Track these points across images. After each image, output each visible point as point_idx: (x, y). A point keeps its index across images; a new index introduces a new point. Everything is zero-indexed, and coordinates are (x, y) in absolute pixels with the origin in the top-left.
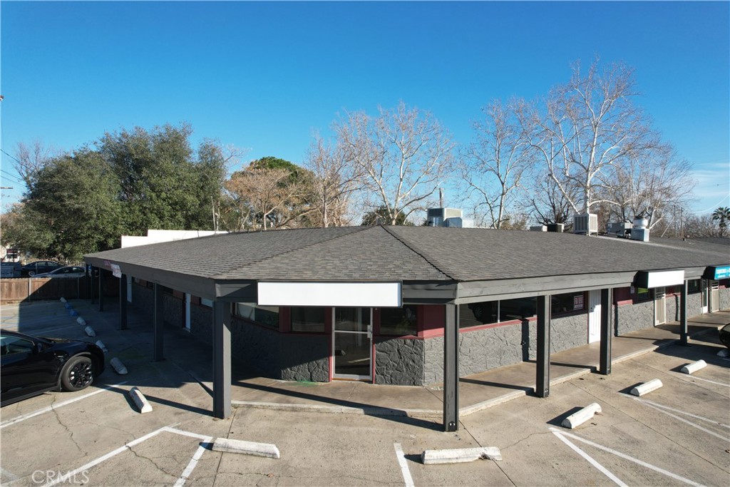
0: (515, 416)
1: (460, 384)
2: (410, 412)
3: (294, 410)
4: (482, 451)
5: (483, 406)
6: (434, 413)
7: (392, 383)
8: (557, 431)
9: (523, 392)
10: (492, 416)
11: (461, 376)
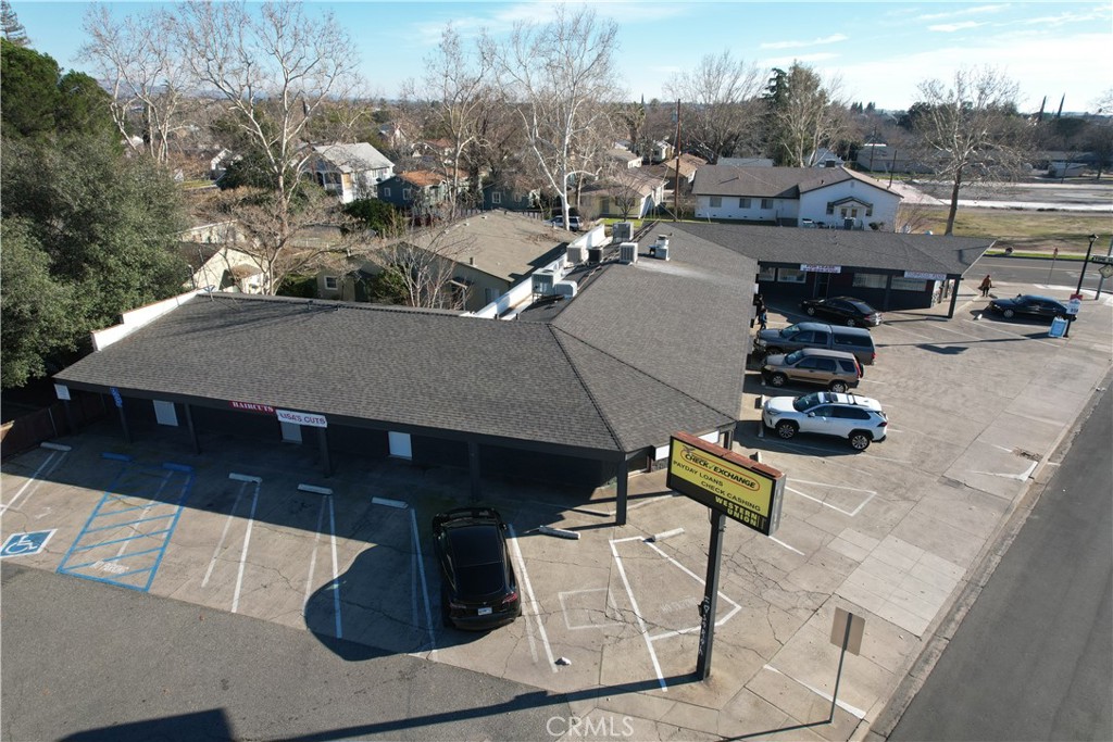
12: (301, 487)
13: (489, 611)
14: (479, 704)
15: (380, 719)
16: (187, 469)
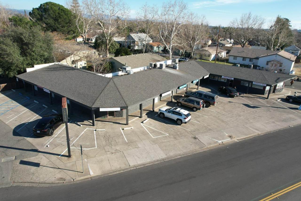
0: (136, 122)
1: (129, 116)
2: (121, 122)
3: (104, 123)
4: (131, 128)
5: (132, 121)
6: (125, 122)
7: (118, 117)
8: (142, 124)
9: (138, 117)
10: (133, 122)
11: (129, 115)
12: (43, 105)
13: (39, 132)
14: (25, 148)
15: (6, 146)
16: (29, 98)
